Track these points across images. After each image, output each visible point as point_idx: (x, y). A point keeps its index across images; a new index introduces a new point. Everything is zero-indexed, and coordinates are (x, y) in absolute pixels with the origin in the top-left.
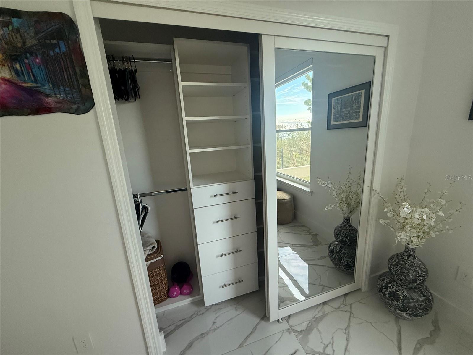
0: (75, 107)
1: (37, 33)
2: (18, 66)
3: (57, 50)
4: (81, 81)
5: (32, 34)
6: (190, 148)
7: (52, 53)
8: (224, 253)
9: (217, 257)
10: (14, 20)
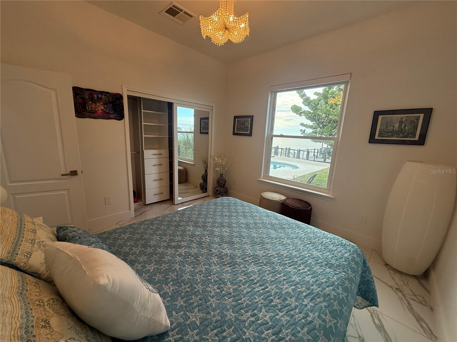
0: (118, 118)
1: (112, 98)
2: (106, 106)
3: (117, 103)
4: (121, 111)
5: (111, 98)
6: (144, 135)
7: (115, 103)
8: (155, 179)
9: (153, 181)
10: (108, 94)
